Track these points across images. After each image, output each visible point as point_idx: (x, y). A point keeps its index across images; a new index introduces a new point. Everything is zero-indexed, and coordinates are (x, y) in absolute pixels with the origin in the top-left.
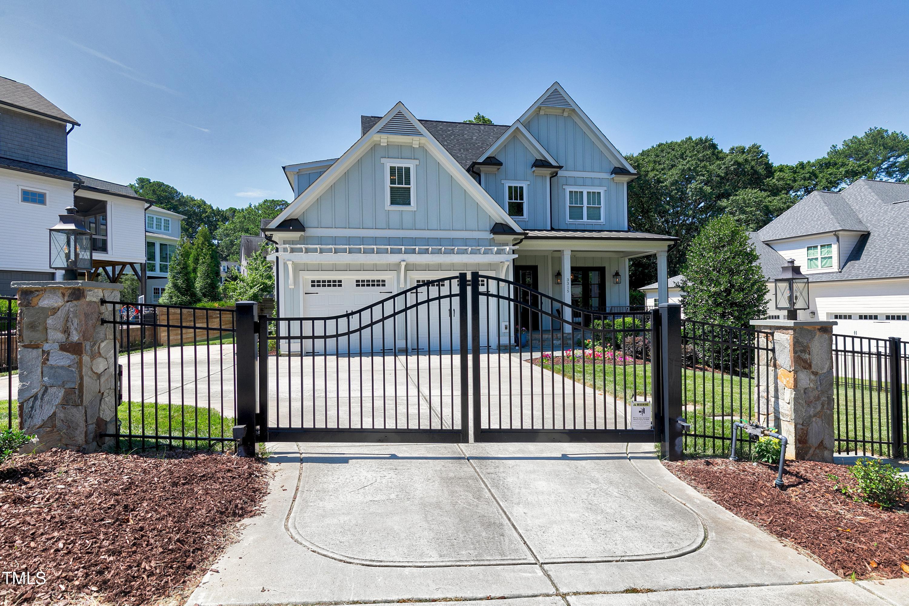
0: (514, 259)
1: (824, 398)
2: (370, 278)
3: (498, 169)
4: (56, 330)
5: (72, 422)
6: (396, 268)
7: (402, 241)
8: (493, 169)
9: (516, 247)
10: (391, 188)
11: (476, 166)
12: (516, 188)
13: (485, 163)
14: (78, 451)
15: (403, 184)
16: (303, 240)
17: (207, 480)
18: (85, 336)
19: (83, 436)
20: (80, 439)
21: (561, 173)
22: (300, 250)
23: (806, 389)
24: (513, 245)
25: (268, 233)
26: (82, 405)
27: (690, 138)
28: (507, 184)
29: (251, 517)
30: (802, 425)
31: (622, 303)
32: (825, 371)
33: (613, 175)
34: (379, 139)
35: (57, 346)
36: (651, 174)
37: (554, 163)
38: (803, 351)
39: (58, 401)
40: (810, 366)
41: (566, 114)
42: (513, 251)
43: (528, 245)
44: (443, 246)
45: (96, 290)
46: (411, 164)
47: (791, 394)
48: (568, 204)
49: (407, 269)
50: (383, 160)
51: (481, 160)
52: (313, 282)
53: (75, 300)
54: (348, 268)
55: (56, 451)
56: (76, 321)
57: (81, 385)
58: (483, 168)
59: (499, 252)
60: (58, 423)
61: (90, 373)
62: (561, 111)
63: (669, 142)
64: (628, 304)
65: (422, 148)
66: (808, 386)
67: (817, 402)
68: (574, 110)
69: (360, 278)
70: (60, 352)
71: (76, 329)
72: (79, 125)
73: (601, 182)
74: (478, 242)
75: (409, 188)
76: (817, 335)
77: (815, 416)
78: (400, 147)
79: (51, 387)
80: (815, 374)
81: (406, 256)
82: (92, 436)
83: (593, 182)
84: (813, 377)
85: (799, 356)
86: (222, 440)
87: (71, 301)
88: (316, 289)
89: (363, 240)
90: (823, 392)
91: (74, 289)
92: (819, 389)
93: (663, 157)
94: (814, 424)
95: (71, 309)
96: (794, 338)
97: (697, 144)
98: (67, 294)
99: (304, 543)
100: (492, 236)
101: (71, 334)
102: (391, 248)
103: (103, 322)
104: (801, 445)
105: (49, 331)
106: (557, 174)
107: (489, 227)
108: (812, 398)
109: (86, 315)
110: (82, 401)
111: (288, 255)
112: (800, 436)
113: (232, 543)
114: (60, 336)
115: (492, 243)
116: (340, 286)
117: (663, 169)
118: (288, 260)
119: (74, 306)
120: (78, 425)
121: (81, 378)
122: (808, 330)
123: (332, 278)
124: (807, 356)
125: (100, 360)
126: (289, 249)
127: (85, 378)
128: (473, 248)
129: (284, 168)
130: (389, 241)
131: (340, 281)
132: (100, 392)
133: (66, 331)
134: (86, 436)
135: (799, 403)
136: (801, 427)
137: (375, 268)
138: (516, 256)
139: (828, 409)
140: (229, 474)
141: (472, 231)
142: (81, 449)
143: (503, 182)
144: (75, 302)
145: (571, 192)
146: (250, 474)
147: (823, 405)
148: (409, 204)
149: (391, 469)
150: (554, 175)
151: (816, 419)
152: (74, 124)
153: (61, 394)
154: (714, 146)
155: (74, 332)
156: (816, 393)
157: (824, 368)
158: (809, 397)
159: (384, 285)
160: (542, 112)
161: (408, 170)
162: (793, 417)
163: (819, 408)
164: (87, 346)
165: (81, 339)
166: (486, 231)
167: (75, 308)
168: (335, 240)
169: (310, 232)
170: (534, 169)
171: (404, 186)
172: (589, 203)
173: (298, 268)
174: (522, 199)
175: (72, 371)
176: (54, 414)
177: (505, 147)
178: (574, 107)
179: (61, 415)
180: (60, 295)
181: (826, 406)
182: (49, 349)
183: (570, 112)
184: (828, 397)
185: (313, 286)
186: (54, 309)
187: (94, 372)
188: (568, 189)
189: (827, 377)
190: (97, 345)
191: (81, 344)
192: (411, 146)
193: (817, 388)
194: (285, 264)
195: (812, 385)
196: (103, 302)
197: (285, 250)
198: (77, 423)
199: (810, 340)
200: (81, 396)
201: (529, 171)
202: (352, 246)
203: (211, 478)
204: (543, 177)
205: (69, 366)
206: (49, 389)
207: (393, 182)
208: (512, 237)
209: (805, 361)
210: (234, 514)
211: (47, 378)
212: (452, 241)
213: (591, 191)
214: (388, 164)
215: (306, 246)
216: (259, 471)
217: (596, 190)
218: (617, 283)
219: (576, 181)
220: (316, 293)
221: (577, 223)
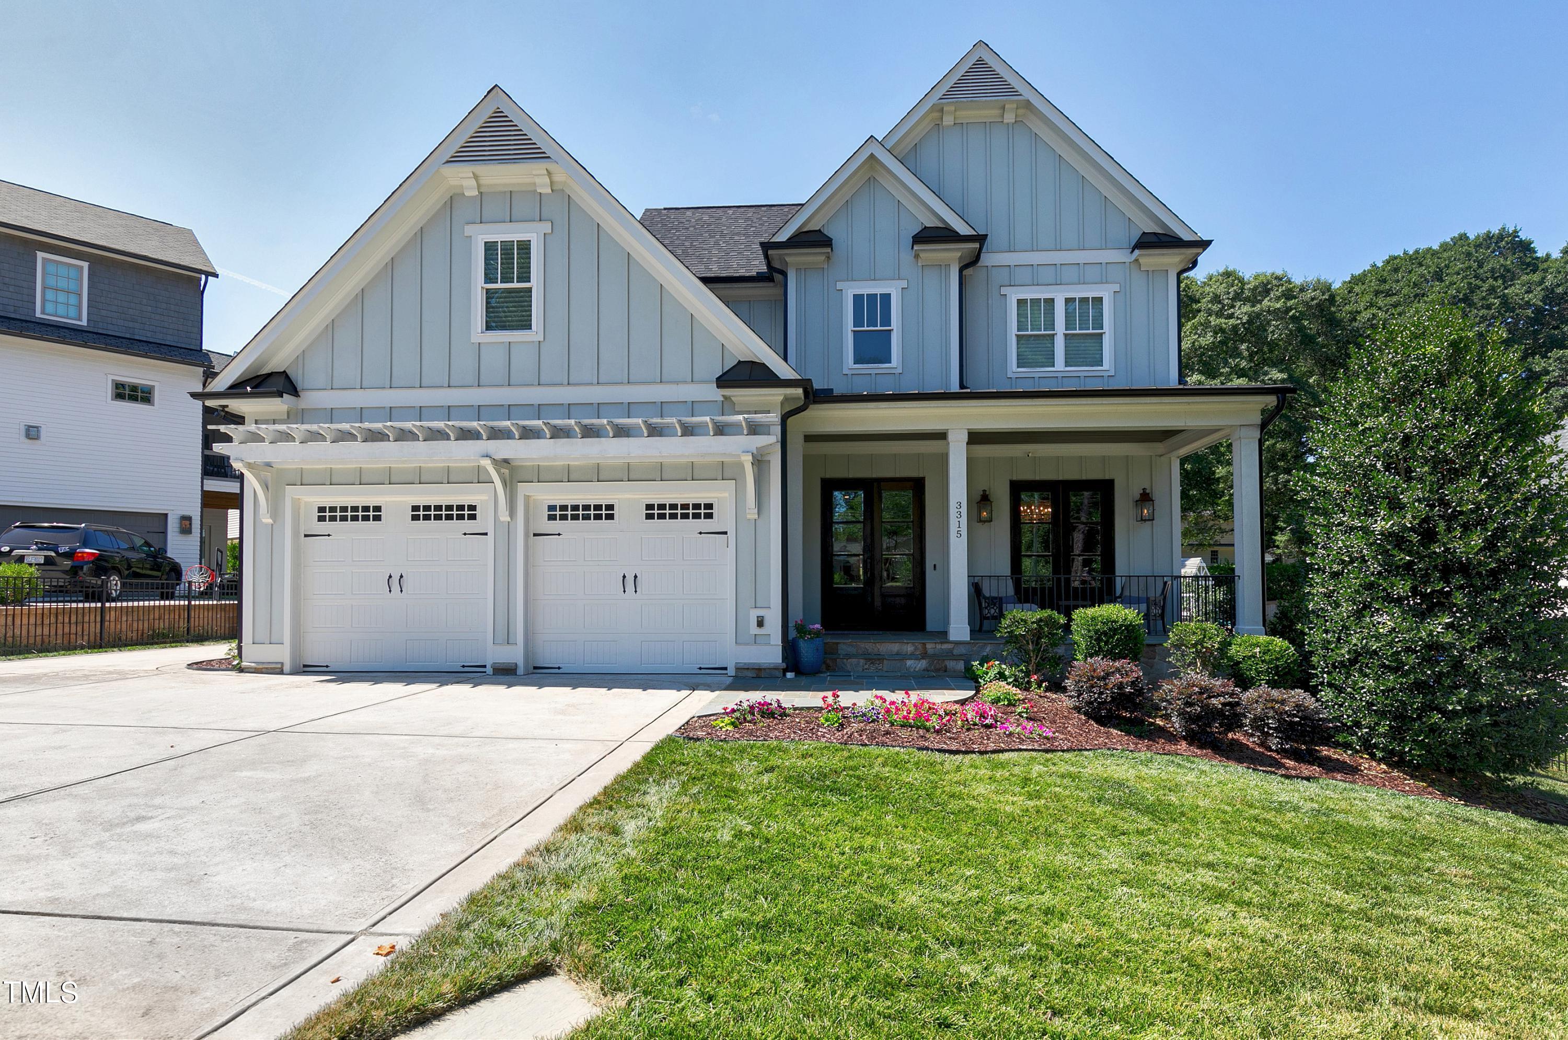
2: (444, 501)
3: (826, 255)
6: (479, 475)
7: (508, 410)
8: (812, 254)
10: (486, 292)
12: (872, 297)
13: (792, 243)
15: (513, 282)
16: (292, 416)
21: (987, 254)
24: (784, 417)
28: (851, 290)
33: (1139, 253)
34: (457, 181)
37: (962, 229)
41: (1009, 116)
46: (533, 234)
48: (1013, 331)
49: (518, 479)
50: (469, 230)
51: (783, 237)
52: (322, 509)
54: (390, 478)
62: (998, 112)
65: (560, 193)
68: (1028, 105)
69: (422, 501)
72: (216, 276)
73: (1103, 273)
74: (694, 410)
75: (529, 290)
78: (508, 196)
81: (494, 446)
83: (1081, 272)
88: (327, 526)
89: (420, 414)
97: (1480, 247)
100: (715, 391)
106: (977, 255)
107: (718, 371)
111: (236, 448)
116: (377, 518)
117: (1395, 306)
118: (237, 460)
123: (361, 501)
130: (479, 413)
131: (378, 509)
143: (840, 285)
148: (529, 327)
150: (971, 262)
152: (208, 274)
159: (473, 517)
160: (946, 119)
161: (525, 246)
166: (709, 381)
169: (312, 399)
170: (917, 247)
171: (515, 285)
172: (1069, 324)
173: (285, 480)
174: (886, 320)
177: (846, 205)
178: (1028, 95)
183: (1019, 109)
185: (321, 519)
188: (1014, 295)
192: (533, 191)
201: (906, 254)
204: (943, 267)
207: (490, 277)
213: (1078, 295)
214: (481, 235)
217: (1090, 293)
218: (1143, 520)
219: (1035, 274)
220: (329, 535)
221: (1037, 375)
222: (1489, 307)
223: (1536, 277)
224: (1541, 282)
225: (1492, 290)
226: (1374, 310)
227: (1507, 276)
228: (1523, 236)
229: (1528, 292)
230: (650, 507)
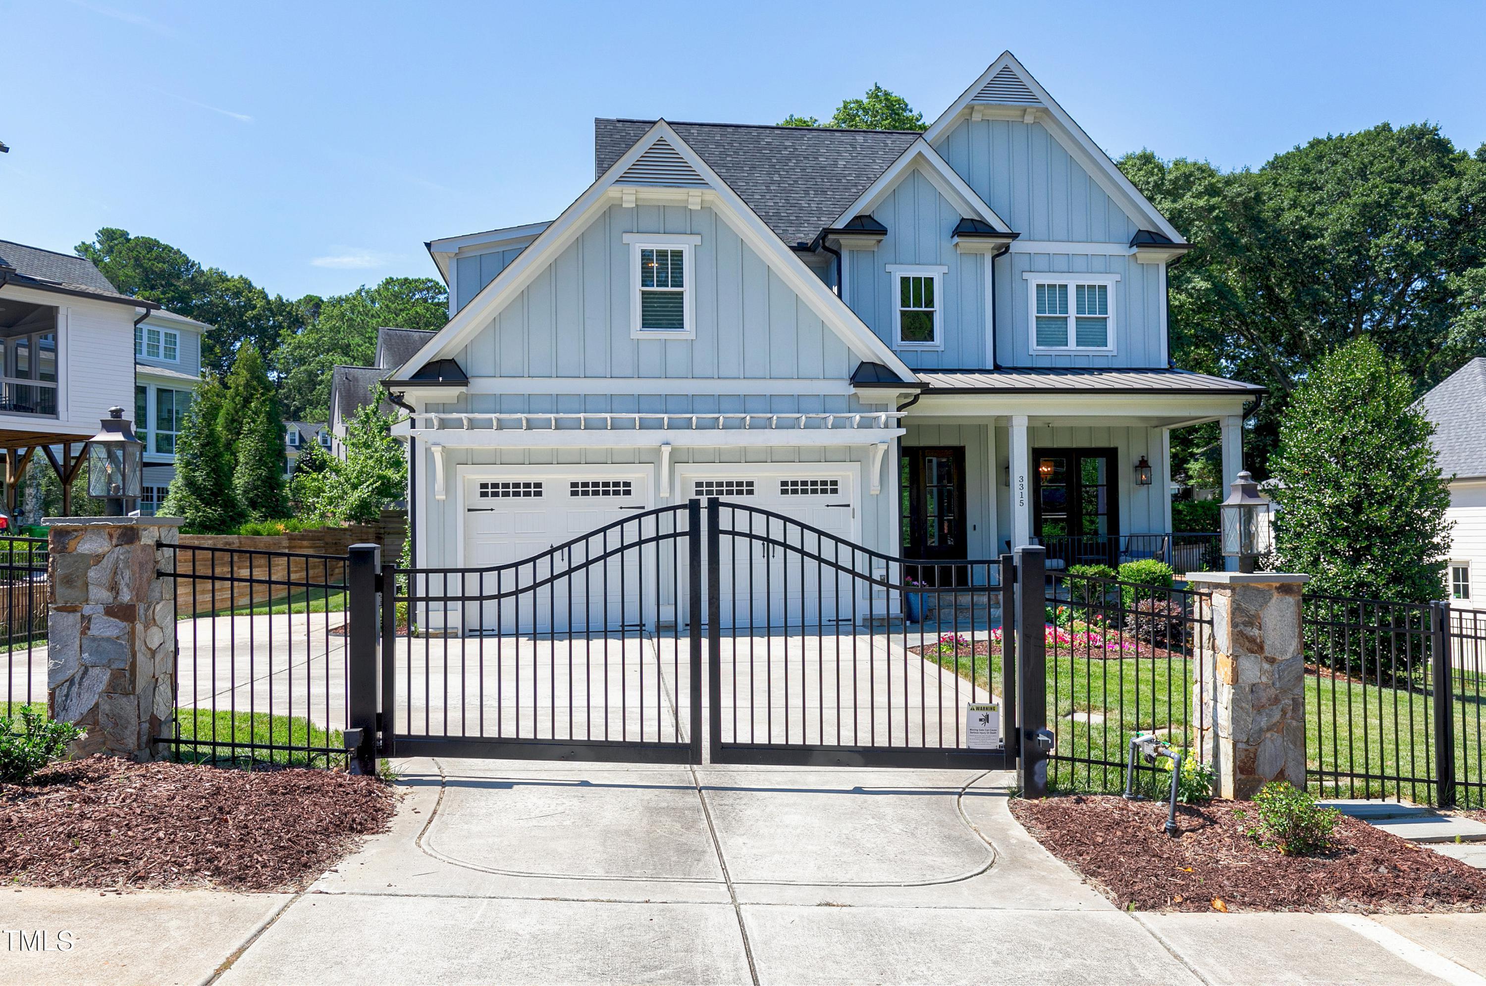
0: (899, 438)
1: (1287, 701)
2: (601, 478)
3: (879, 241)
4: (100, 585)
5: (121, 717)
6: (650, 458)
7: (665, 402)
8: (867, 241)
9: (903, 413)
10: (643, 293)
11: (831, 237)
12: (917, 280)
13: (849, 230)
14: (128, 760)
15: (667, 286)
16: (465, 404)
17: (312, 793)
18: (140, 595)
19: (135, 738)
20: (131, 742)
21: (1016, 246)
22: (459, 424)
23: (1254, 685)
24: (899, 409)
25: (395, 390)
26: (134, 694)
27: (1386, 127)
28: (899, 273)
29: (373, 833)
30: (1247, 742)
31: (1156, 529)
32: (1289, 656)
33: (1135, 249)
34: (618, 195)
35: (100, 608)
36: (1288, 217)
37: (1000, 227)
38: (1250, 624)
39: (102, 687)
40: (1261, 648)
41: (1029, 119)
42: (899, 420)
43: (929, 407)
44: (749, 413)
45: (151, 529)
46: (685, 245)
47: (1229, 693)
48: (1033, 313)
49: (675, 460)
50: (627, 238)
51: (840, 225)
52: (484, 486)
53: (127, 543)
54: (554, 459)
55: (100, 758)
56: (127, 574)
57: (133, 665)
58: (847, 242)
59: (865, 424)
60: (102, 719)
61: (143, 647)
62: (1019, 113)
63: (1335, 136)
64: (1169, 529)
65: (707, 209)
66: (1258, 680)
67: (1274, 707)
68: (1046, 111)
69: (580, 478)
70: (106, 618)
71: (128, 585)
73: (1107, 264)
74: (824, 403)
75: (681, 293)
76: (1275, 598)
77: (1269, 729)
78: (662, 209)
79: (92, 667)
80: (1272, 661)
81: (671, 435)
82: (144, 739)
83: (1089, 263)
84: (1266, 666)
85: (1241, 632)
86: (326, 751)
87: (121, 545)
88: (489, 502)
89: (584, 402)
90: (1284, 691)
91: (125, 527)
92: (1278, 685)
93: (1321, 172)
94: (1268, 742)
95: (122, 557)
96: (1233, 602)
97: (1402, 141)
98: (115, 535)
99: (438, 856)
100: (853, 390)
101: (120, 592)
102: (640, 419)
103: (160, 574)
104: (1243, 777)
105: (90, 587)
106: (1007, 248)
107: (846, 369)
108: (1264, 700)
109: (141, 565)
110: (134, 688)
111: (434, 434)
112: (1241, 761)
113: (350, 853)
114: (105, 595)
115: (853, 404)
116: (539, 494)
118: (435, 444)
119: (125, 553)
120: (129, 723)
121: (134, 655)
122: (1258, 589)
123: (522, 478)
124: (1256, 632)
125: (155, 629)
126: (436, 423)
127: (139, 656)
128: (811, 415)
129: (428, 245)
130: (638, 402)
131: (538, 485)
132: (154, 677)
133: (114, 588)
134: (139, 738)
135: (1242, 708)
136: (1244, 746)
137: (610, 459)
138: (903, 431)
139: (1293, 718)
140: (341, 789)
141: (812, 379)
142: (133, 756)
143: (889, 268)
144: (126, 547)
145: (1040, 287)
146: (370, 792)
147: (1284, 712)
148: (681, 325)
149: (575, 796)
150: (1002, 251)
151: (1272, 735)
153: (106, 678)
154: (1442, 147)
155: (125, 589)
156: (1272, 692)
157: (1286, 652)
158: (1259, 699)
159: (628, 493)
160: (977, 117)
161: (678, 256)
162: (1231, 731)
163: (1277, 717)
164: (141, 608)
165: (135, 599)
166: (842, 379)
167: (127, 555)
168: (528, 403)
169: (479, 386)
170: (956, 239)
171: (670, 289)
172: (1080, 309)
173: (453, 460)
174: (930, 302)
175: (121, 644)
176: (97, 705)
177: (894, 193)
178: (1047, 103)
179: (105, 707)
180: (107, 536)
181: (1290, 714)
182: (91, 612)
183: (1039, 114)
184: (1293, 699)
185: (484, 495)
186: (97, 556)
187: (147, 647)
189: (1291, 666)
190: (152, 608)
191: (134, 606)
192: (686, 207)
193: (1273, 684)
194: (428, 450)
195: (1264, 679)
196: (160, 545)
197: (428, 424)
198: (127, 720)
199: (1261, 606)
200: (133, 682)
201: (947, 244)
202: (561, 415)
203: (317, 791)
204: (978, 256)
205: (118, 638)
206: (90, 669)
207: (646, 280)
208: (893, 393)
209: (1252, 640)
210: (352, 829)
211: (87, 654)
212: (770, 402)
213: (1086, 283)
214: (639, 244)
215: (471, 416)
216: (382, 791)
217: (1097, 281)
218: (1142, 483)
219: (1050, 264)
220: (492, 510)
221: (1053, 353)
222: (1408, 216)
223: (1452, 182)
224: (1457, 190)
225: (1411, 197)
226: (1298, 212)
227: (1425, 180)
228: (1442, 134)
229: (1445, 200)
230: (784, 483)
